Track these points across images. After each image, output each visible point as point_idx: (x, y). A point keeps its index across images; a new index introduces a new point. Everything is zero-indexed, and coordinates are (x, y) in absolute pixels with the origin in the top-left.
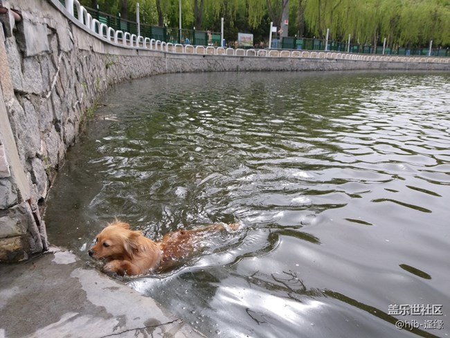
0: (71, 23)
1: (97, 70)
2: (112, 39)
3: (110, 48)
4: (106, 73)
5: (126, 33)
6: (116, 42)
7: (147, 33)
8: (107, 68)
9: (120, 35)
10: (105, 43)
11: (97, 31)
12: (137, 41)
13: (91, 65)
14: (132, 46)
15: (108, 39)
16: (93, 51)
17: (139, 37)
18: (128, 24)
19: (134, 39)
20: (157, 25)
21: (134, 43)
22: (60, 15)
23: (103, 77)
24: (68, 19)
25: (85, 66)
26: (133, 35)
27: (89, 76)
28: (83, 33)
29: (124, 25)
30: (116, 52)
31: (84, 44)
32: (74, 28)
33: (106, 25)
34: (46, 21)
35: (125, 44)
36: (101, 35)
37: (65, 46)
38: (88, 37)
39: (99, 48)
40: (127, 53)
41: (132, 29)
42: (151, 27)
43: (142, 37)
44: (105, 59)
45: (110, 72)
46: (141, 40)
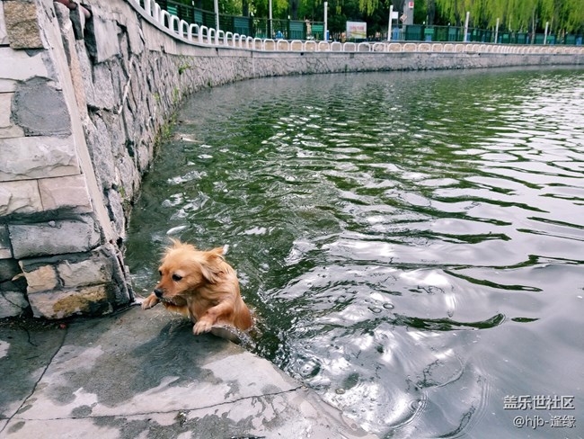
0: (140, 17)
1: (170, 76)
2: (186, 36)
3: (184, 47)
4: (179, 80)
5: (203, 27)
6: (190, 40)
7: (228, 25)
8: (180, 73)
9: (194, 30)
10: (178, 41)
11: (167, 25)
12: (215, 37)
13: (163, 70)
14: (209, 43)
15: (180, 36)
16: (164, 52)
17: (219, 31)
18: (204, 14)
19: (213, 34)
20: (241, 15)
21: (213, 39)
22: (128, 7)
23: (178, 84)
24: (137, 12)
25: (156, 72)
26: (211, 29)
27: (161, 84)
28: (154, 29)
29: (198, 17)
30: (191, 52)
31: (155, 44)
32: (143, 22)
33: (177, 18)
34: (115, 16)
35: (201, 42)
36: (171, 30)
37: (136, 48)
38: (158, 33)
39: (171, 48)
40: (204, 53)
41: (208, 21)
42: (233, 18)
43: (222, 31)
44: (178, 62)
45: (184, 78)
46: (221, 35)
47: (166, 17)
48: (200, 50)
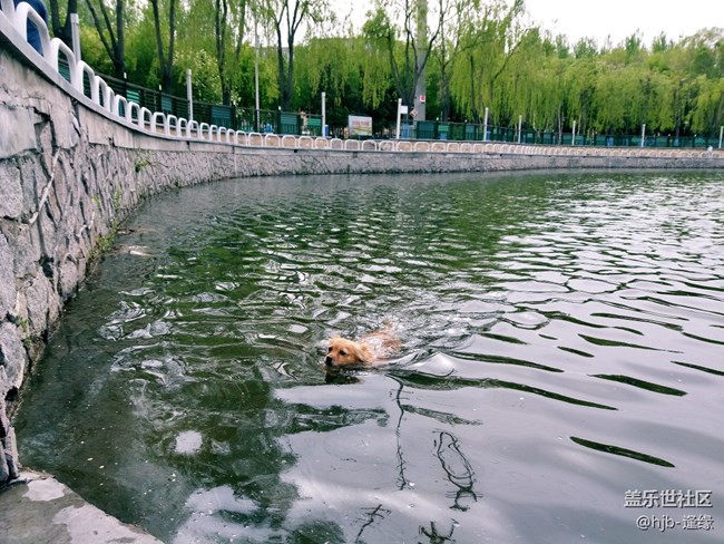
0: (77, 104)
1: (120, 175)
2: (147, 125)
3: (144, 139)
4: (136, 179)
5: (170, 116)
6: (153, 131)
7: (204, 115)
8: (137, 170)
9: (160, 119)
10: (135, 133)
11: (122, 114)
12: (188, 129)
13: (111, 168)
14: (179, 135)
15: (141, 127)
16: (113, 145)
17: (191, 122)
18: (174, 101)
19: (183, 124)
20: (221, 103)
21: (183, 131)
23: (131, 186)
24: (71, 97)
25: (100, 170)
26: (181, 119)
27: (106, 185)
28: (99, 118)
29: (166, 104)
30: (154, 146)
31: (99, 135)
32: (81, 110)
33: (137, 105)
34: (32, 102)
35: (167, 134)
36: (128, 120)
37: (65, 140)
38: (106, 123)
39: (124, 140)
40: (171, 146)
41: (179, 110)
42: (210, 106)
43: (196, 122)
44: (134, 157)
45: (143, 177)
46: (194, 126)
47: (122, 103)
48: (166, 143)
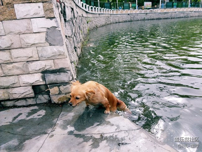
0: (76, 5)
1: (85, 24)
3: (88, 14)
4: (87, 26)
5: (94, 7)
6: (90, 11)
8: (87, 23)
9: (92, 8)
10: (87, 12)
11: (83, 6)
12: (98, 10)
13: (83, 22)
14: (97, 12)
15: (87, 10)
16: (83, 16)
17: (99, 8)
18: (94, 2)
20: (107, 2)
21: (98, 11)
22: (73, 2)
24: (75, 3)
25: (81, 23)
26: (97, 7)
27: (82, 27)
28: (80, 8)
29: (92, 3)
30: (90, 16)
31: (80, 13)
32: (77, 6)
33: (86, 4)
34: (70, 5)
35: (94, 12)
36: (84, 8)
37: (76, 16)
38: (81, 10)
39: (85, 15)
40: (95, 16)
41: (96, 5)
42: (104, 3)
43: (101, 8)
44: (87, 19)
45: (89, 25)
46: (100, 9)
47: (82, 4)
48: (94, 15)
